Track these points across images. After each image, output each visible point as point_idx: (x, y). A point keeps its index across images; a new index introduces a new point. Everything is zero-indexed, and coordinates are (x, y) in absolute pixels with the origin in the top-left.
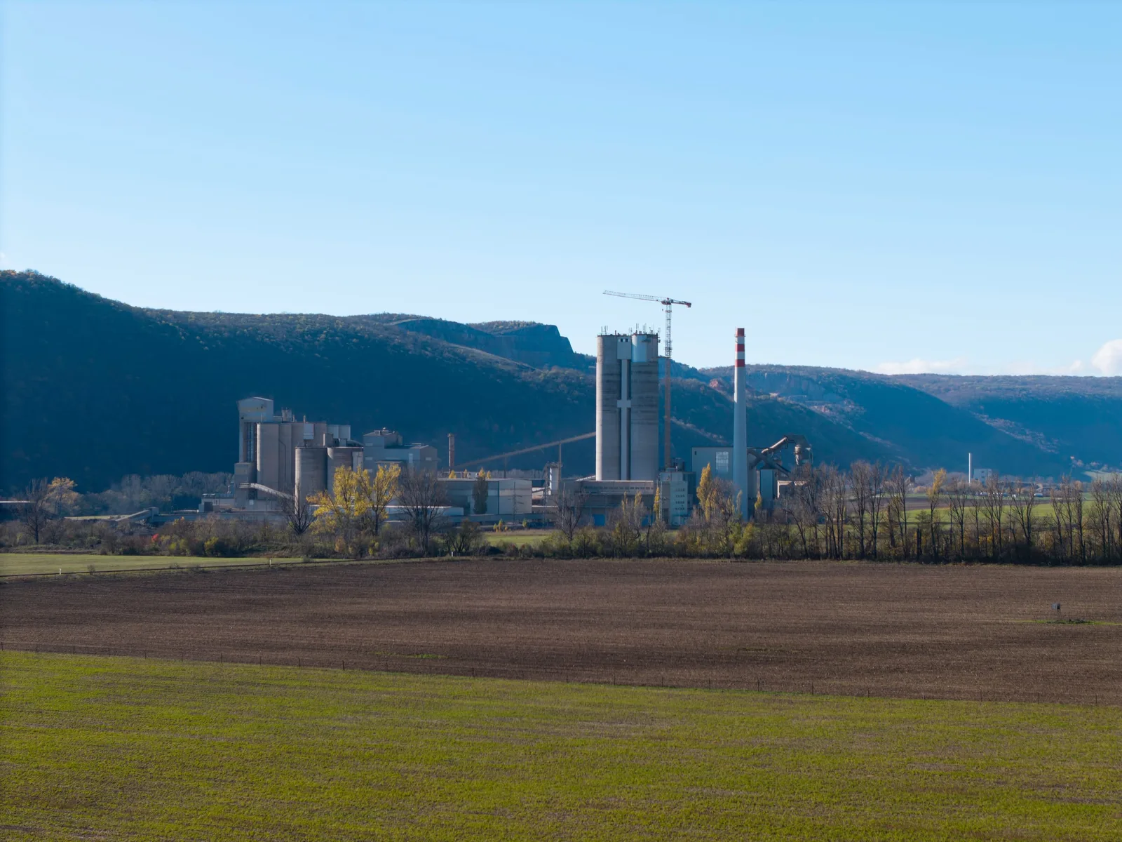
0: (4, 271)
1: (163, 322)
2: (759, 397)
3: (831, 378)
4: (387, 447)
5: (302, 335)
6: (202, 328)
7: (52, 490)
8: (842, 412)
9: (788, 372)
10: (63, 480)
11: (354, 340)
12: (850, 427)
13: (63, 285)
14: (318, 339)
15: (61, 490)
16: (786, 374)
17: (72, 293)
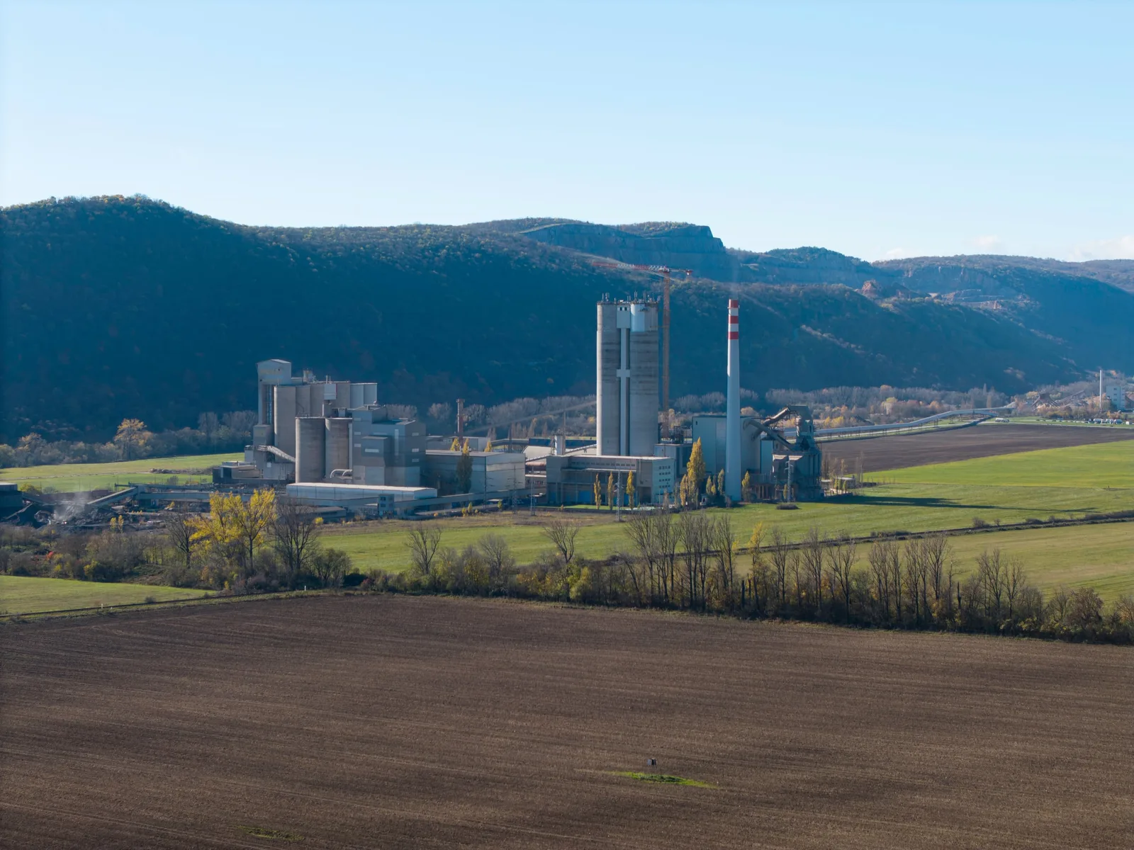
0: (112, 197)
1: (274, 243)
2: (913, 300)
3: (1008, 271)
4: (375, 422)
5: (423, 250)
6: (314, 248)
7: (122, 431)
8: (1015, 307)
9: (963, 266)
10: (132, 421)
11: (477, 255)
12: (1020, 324)
13: (173, 209)
14: (439, 254)
15: (131, 432)
16: (961, 268)
17: (179, 217)
